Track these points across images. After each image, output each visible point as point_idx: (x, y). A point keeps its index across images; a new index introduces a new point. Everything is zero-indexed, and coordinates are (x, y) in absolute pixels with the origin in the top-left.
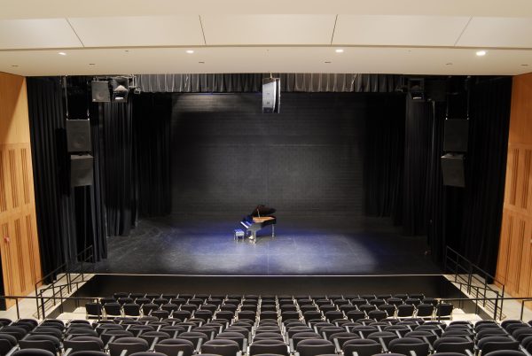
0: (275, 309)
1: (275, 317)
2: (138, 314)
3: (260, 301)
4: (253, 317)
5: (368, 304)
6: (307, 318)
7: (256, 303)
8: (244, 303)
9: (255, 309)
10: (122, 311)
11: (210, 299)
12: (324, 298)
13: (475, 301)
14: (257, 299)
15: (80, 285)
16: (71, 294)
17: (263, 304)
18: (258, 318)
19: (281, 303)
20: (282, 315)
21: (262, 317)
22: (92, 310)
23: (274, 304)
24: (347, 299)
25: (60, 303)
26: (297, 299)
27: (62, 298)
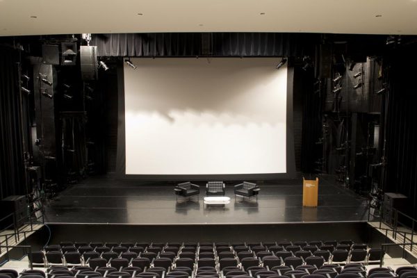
0: (213, 256)
1: (213, 264)
2: (80, 263)
3: (199, 248)
4: (191, 265)
5: (302, 251)
6: (246, 265)
7: (195, 251)
8: (183, 250)
9: (193, 257)
10: (64, 259)
11: (151, 247)
12: (259, 245)
13: (402, 246)
14: (196, 246)
15: (27, 235)
16: (18, 242)
17: (201, 251)
18: (196, 265)
19: (219, 251)
20: (220, 262)
21: (200, 264)
22: (36, 259)
23: (212, 251)
24: (280, 245)
25: (6, 252)
26: (234, 246)
27: (7, 247)
